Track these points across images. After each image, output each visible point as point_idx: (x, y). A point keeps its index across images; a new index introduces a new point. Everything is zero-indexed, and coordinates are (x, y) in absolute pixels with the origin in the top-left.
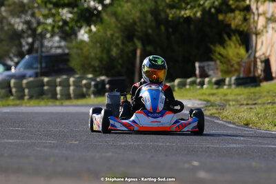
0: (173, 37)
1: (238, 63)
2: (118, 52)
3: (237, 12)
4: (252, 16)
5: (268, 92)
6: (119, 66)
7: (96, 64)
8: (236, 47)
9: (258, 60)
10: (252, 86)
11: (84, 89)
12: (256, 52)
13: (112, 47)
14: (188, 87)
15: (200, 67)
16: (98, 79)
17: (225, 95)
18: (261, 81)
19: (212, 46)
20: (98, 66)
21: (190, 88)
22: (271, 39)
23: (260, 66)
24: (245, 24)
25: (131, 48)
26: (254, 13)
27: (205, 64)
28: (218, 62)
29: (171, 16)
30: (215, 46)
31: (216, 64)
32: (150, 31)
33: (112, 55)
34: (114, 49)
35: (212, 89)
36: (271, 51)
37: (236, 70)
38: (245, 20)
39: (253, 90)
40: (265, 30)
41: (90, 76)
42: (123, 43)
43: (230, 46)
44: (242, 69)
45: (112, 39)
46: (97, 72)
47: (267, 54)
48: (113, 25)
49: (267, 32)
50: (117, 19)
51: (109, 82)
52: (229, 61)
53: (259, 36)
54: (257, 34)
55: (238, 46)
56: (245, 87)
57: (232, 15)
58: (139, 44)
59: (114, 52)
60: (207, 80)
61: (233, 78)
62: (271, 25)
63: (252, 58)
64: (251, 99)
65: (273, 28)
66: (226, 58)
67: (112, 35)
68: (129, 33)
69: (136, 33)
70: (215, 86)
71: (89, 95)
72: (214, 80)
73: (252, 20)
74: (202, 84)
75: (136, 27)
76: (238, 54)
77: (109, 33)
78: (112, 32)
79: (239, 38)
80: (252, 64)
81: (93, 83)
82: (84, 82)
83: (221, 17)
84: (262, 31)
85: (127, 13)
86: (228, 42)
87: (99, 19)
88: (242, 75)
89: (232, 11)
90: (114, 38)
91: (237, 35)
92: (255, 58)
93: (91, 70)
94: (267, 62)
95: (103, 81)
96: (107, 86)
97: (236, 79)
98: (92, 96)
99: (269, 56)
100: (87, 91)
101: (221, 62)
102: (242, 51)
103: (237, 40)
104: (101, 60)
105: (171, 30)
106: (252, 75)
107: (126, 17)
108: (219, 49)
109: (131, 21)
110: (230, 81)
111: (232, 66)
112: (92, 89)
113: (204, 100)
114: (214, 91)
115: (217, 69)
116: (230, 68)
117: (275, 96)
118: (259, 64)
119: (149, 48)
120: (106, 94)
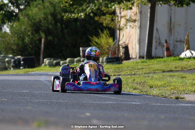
0: (65, 30)
1: (108, 48)
2: (29, 40)
3: (107, 15)
4: (117, 18)
5: (128, 67)
6: (30, 49)
7: (14, 47)
8: (106, 38)
9: (121, 46)
10: (117, 64)
11: (7, 64)
12: (119, 41)
13: (26, 37)
14: (75, 63)
15: (83, 51)
16: (16, 58)
18: (122, 60)
19: (90, 37)
20: (16, 49)
22: (129, 33)
23: (122, 51)
24: (112, 23)
25: (38, 38)
26: (118, 16)
29: (65, 17)
30: (92, 37)
32: (50, 27)
33: (25, 42)
34: (27, 38)
36: (129, 41)
37: (106, 53)
38: (113, 20)
39: (118, 66)
40: (125, 27)
41: (11, 56)
42: (32, 34)
43: (103, 37)
44: (110, 52)
45: (25, 31)
46: (15, 53)
47: (127, 43)
48: (26, 23)
49: (127, 28)
50: (29, 19)
51: (23, 60)
52: (102, 47)
53: (121, 31)
54: (120, 30)
56: (113, 64)
57: (104, 17)
58: (43, 35)
59: (27, 40)
61: (105, 58)
62: (129, 24)
63: (117, 46)
64: (117, 72)
65: (130, 26)
66: (100, 45)
67: (25, 29)
68: (37, 27)
69: (41, 28)
71: (10, 69)
73: (117, 21)
75: (41, 24)
76: (108, 43)
77: (23, 28)
78: (25, 27)
79: (108, 32)
80: (117, 49)
81: (12, 60)
82: (7, 59)
83: (96, 19)
84: (123, 27)
85: (35, 15)
86: (101, 35)
87: (17, 18)
88: (110, 56)
89: (104, 14)
90: (27, 31)
91: (107, 30)
92: (119, 45)
93: (11, 51)
94: (126, 48)
95: (19, 59)
96: (22, 62)
97: (107, 59)
98: (12, 69)
99: (128, 44)
100: (8, 66)
102: (111, 40)
103: (107, 33)
104: (18, 45)
105: (64, 26)
106: (116, 56)
107: (35, 17)
108: (95, 39)
109: (38, 20)
110: (103, 60)
111: (104, 50)
112: (12, 64)
117: (132, 70)
118: (121, 49)
119: (50, 38)
120: (21, 68)
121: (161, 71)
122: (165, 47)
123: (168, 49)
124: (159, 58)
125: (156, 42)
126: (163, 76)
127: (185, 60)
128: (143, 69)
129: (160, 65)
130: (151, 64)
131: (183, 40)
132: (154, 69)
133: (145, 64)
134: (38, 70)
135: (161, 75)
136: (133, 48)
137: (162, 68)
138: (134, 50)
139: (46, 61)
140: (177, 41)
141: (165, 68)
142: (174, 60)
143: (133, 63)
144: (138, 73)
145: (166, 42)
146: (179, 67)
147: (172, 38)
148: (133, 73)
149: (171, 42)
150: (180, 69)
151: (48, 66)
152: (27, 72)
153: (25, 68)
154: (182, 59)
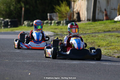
1: (66, 14)
6: (14, 14)
7: (4, 13)
8: (65, 7)
12: (74, 9)
13: (11, 5)
14: (45, 24)
15: (50, 16)
16: (5, 20)
17: (62, 29)
18: (76, 22)
19: (55, 6)
21: (45, 25)
22: (80, 3)
25: (19, 6)
27: (52, 14)
28: (58, 13)
30: (56, 6)
31: (57, 14)
33: (11, 9)
34: (12, 7)
35: (55, 26)
37: (65, 17)
41: (2, 19)
42: (16, 4)
44: (68, 16)
45: (11, 2)
47: (79, 10)
51: (10, 22)
52: (62, 13)
53: (75, 2)
55: (66, 6)
58: (23, 5)
60: (53, 22)
63: (72, 12)
66: (61, 11)
70: (57, 25)
71: (1, 27)
72: (56, 22)
74: (51, 23)
76: (66, 9)
79: (66, 3)
80: (72, 14)
81: (3, 22)
86: (62, 5)
88: (68, 20)
91: (65, 1)
94: (78, 14)
95: (7, 21)
97: (66, 22)
98: (3, 28)
101: (59, 13)
102: (68, 8)
103: (65, 3)
104: (6, 11)
106: (72, 20)
108: (58, 7)
110: (63, 22)
111: (63, 15)
112: (3, 24)
113: (53, 32)
114: (57, 27)
115: (57, 16)
116: (62, 16)
117: (83, 30)
118: (75, 14)
119: (27, 6)
120: (9, 27)
121: (103, 31)
122: (105, 14)
123: (106, 15)
124: (101, 20)
125: (98, 10)
126: (105, 35)
127: (118, 22)
128: (90, 29)
129: (101, 27)
130: (95, 25)
131: (116, 8)
132: (98, 30)
133: (92, 25)
134: (20, 29)
135: (103, 35)
136: (83, 14)
137: (104, 29)
138: (84, 15)
139: (26, 23)
140: (112, 9)
141: (105, 29)
142: (110, 22)
143: (83, 24)
144: (88, 32)
145: (105, 10)
146: (114, 28)
147: (109, 7)
148: (84, 33)
149: (108, 10)
150: (115, 29)
151: (27, 26)
152: (13, 30)
153: (11, 27)
154: (116, 22)
